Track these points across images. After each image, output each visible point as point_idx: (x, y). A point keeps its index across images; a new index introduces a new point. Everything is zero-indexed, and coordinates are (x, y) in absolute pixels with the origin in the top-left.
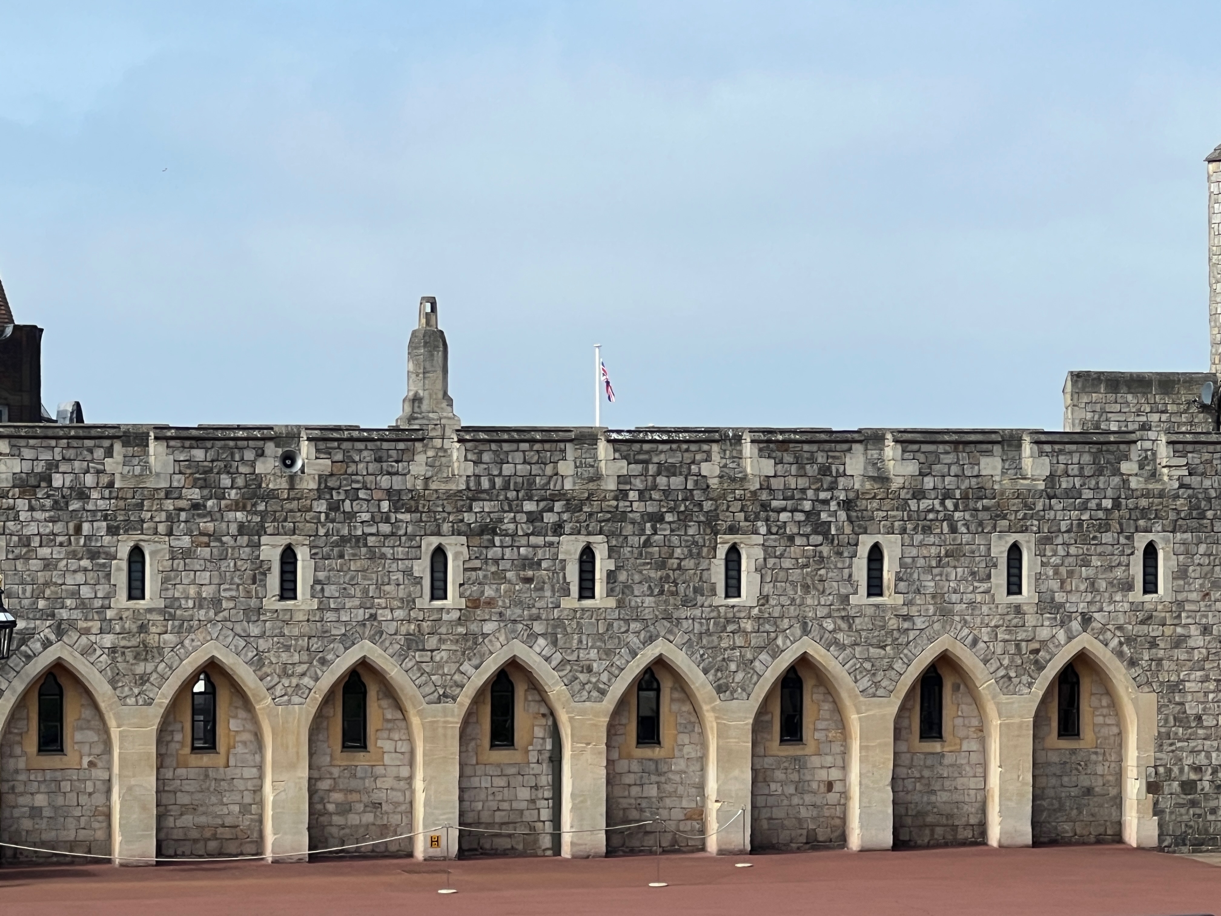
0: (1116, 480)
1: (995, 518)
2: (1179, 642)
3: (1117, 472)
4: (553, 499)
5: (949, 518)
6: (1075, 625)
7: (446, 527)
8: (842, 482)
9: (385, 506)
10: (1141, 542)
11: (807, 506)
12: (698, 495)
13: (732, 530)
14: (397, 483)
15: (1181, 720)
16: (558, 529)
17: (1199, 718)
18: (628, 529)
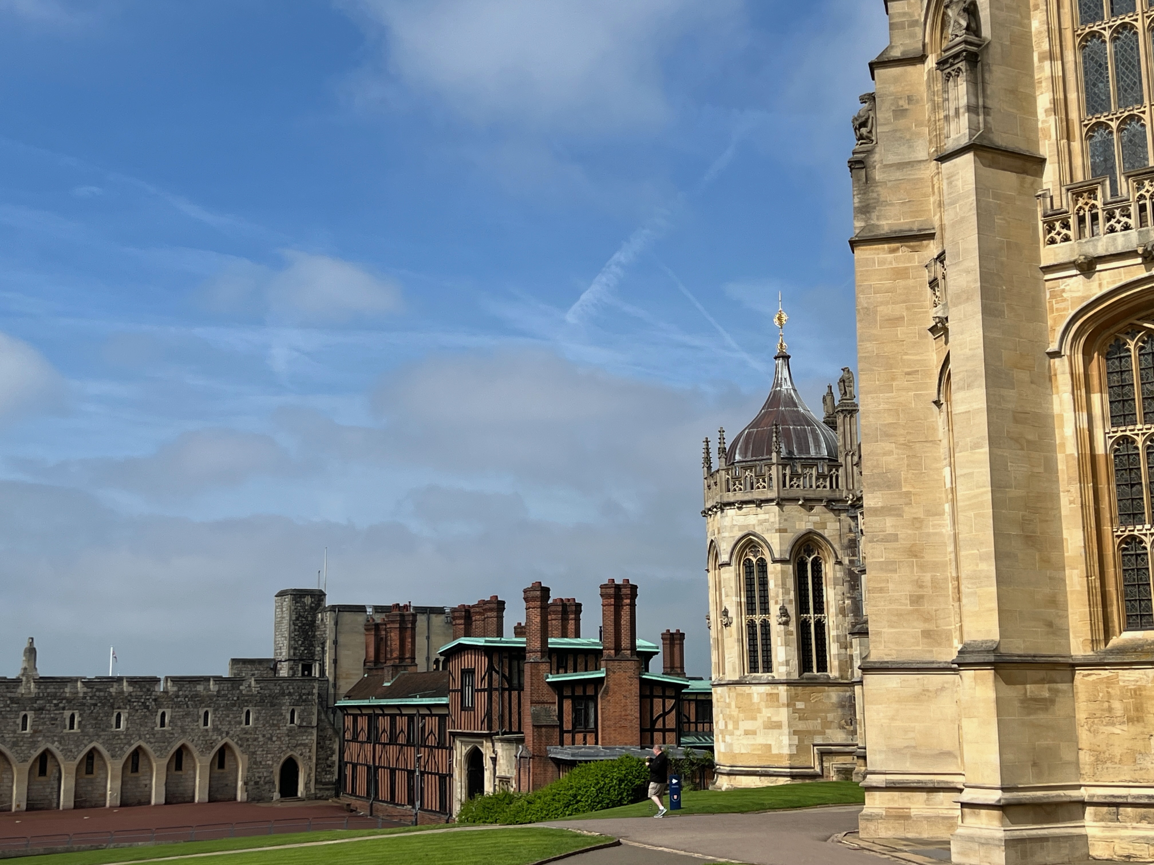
0: (238, 691)
1: (201, 703)
2: (256, 739)
3: (239, 689)
4: (63, 699)
5: (187, 704)
6: (224, 735)
7: (28, 708)
8: (154, 693)
9: (8, 702)
10: (245, 709)
11: (143, 700)
12: (109, 698)
13: (119, 708)
14: (12, 695)
15: (255, 763)
16: (64, 709)
17: (261, 762)
18: (86, 708)
